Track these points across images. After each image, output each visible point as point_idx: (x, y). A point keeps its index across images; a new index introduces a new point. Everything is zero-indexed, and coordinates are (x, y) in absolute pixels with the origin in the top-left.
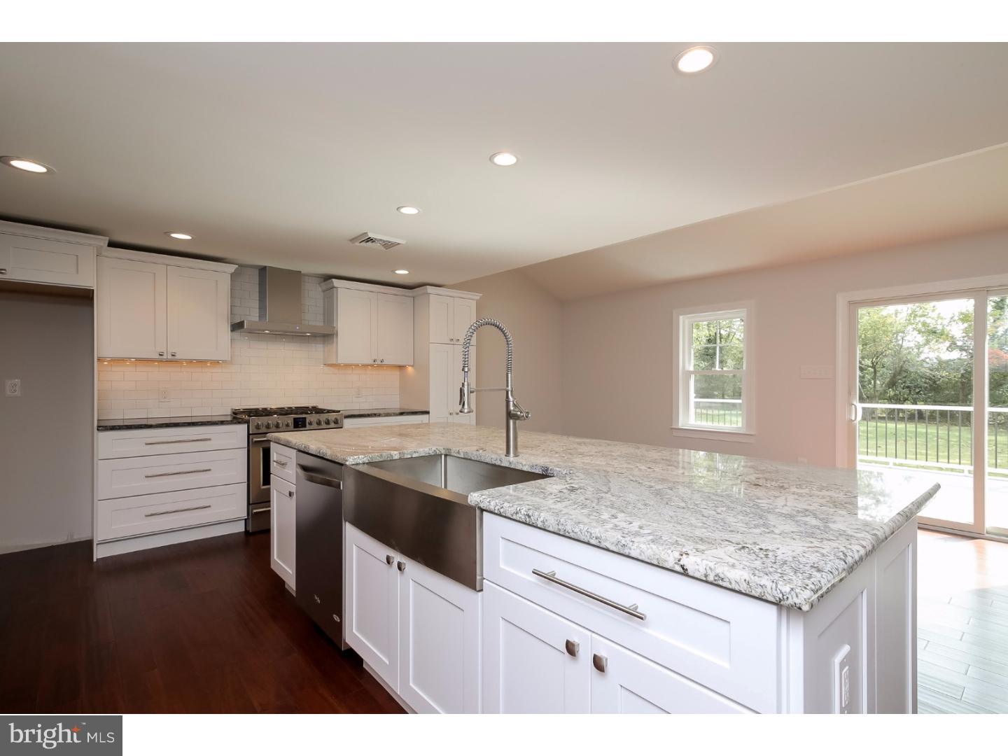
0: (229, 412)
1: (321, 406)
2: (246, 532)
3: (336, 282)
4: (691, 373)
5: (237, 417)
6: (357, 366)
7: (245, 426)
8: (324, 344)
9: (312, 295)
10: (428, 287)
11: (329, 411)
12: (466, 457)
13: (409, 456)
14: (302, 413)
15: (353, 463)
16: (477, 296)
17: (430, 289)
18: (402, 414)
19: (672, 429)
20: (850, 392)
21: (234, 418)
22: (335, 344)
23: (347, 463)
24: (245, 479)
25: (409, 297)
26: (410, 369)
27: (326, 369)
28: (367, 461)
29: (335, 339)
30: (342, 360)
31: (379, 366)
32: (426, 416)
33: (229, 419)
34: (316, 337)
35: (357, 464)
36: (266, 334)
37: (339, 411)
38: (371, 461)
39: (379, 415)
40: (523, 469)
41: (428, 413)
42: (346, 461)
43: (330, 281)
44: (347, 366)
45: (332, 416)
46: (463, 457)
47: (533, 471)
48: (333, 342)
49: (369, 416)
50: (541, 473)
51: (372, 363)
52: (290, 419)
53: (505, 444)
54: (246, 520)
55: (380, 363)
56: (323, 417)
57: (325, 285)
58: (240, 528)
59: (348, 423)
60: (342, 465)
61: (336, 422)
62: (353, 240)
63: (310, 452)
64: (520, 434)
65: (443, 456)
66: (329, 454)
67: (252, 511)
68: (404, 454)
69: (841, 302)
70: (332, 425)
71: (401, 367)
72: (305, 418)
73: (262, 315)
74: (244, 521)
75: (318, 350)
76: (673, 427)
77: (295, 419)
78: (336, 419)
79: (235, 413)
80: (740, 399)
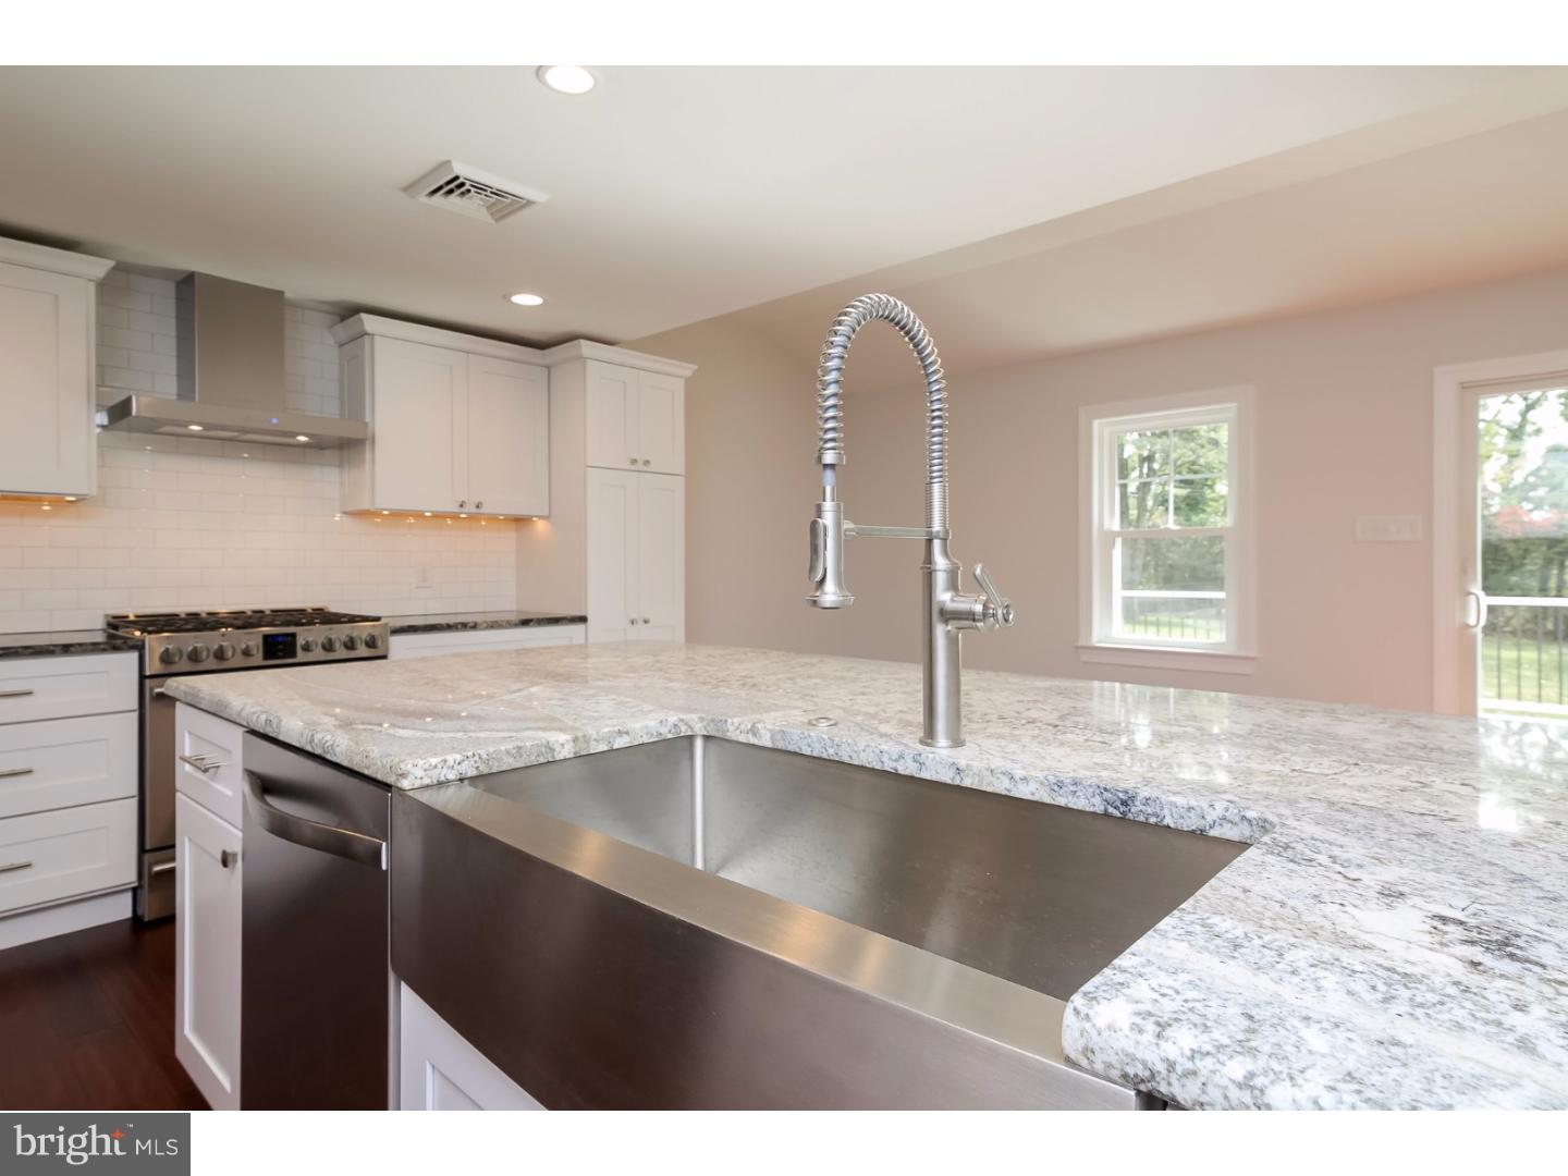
0: (100, 624)
1: (334, 608)
2: (136, 919)
3: (370, 323)
4: (1115, 535)
5: (118, 635)
6: (419, 515)
7: (134, 655)
8: (341, 465)
9: (314, 351)
10: (582, 341)
11: (353, 619)
12: (781, 745)
13: (603, 747)
14: (287, 624)
15: (427, 781)
16: (687, 370)
17: (587, 347)
18: (525, 623)
19: (1078, 647)
20: (1464, 569)
21: (111, 637)
22: (367, 465)
23: (405, 784)
24: (133, 789)
25: (538, 365)
26: (541, 526)
27: (348, 521)
28: (472, 772)
29: (368, 455)
30: (386, 501)
31: (472, 517)
32: (579, 628)
33: (100, 638)
34: (322, 448)
35: (440, 784)
36: (193, 436)
37: (377, 619)
38: (484, 770)
39: (475, 627)
40: (1016, 793)
41: (583, 619)
42: (403, 775)
43: (356, 317)
44: (398, 515)
45: (363, 630)
46: (769, 744)
47: (1061, 801)
48: (363, 460)
49: (449, 627)
50: (1099, 809)
51: (456, 509)
52: (254, 639)
53: (920, 708)
54: (135, 890)
55: (474, 510)
56: (340, 632)
57: (342, 331)
58: (121, 909)
59: (398, 644)
60: (387, 787)
61: (371, 643)
62: (409, 188)
63: (281, 738)
64: (968, 678)
65: (699, 744)
66: (341, 747)
67: (150, 868)
68: (586, 739)
69: (1446, 382)
70: (363, 651)
71: (520, 521)
72: (293, 636)
73: (186, 390)
74: (129, 896)
75: (326, 480)
76: (1082, 643)
77: (266, 638)
78: (373, 638)
79: (116, 624)
80: (1221, 588)
